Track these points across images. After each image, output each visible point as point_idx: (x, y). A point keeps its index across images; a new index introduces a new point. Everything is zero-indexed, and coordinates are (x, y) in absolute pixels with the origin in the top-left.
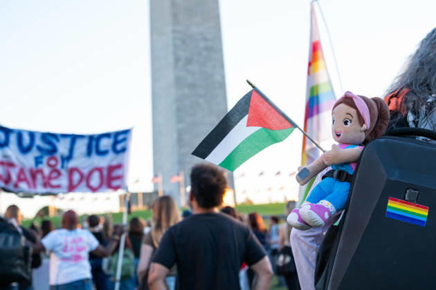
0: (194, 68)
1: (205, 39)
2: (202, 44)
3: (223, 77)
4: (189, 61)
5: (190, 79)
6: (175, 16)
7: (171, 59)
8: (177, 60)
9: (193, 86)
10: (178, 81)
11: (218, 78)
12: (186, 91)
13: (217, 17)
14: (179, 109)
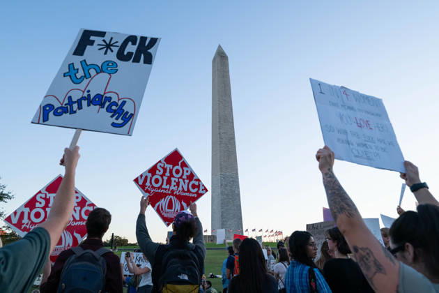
0: (228, 188)
1: (232, 178)
2: (231, 179)
3: (239, 192)
4: (226, 186)
5: (226, 192)
6: (221, 168)
7: (220, 185)
8: (221, 185)
9: (227, 195)
10: (222, 193)
11: (236, 192)
12: (225, 196)
13: (237, 169)
14: (222, 204)
